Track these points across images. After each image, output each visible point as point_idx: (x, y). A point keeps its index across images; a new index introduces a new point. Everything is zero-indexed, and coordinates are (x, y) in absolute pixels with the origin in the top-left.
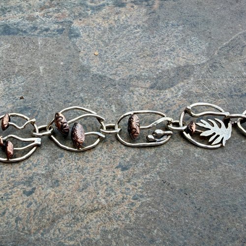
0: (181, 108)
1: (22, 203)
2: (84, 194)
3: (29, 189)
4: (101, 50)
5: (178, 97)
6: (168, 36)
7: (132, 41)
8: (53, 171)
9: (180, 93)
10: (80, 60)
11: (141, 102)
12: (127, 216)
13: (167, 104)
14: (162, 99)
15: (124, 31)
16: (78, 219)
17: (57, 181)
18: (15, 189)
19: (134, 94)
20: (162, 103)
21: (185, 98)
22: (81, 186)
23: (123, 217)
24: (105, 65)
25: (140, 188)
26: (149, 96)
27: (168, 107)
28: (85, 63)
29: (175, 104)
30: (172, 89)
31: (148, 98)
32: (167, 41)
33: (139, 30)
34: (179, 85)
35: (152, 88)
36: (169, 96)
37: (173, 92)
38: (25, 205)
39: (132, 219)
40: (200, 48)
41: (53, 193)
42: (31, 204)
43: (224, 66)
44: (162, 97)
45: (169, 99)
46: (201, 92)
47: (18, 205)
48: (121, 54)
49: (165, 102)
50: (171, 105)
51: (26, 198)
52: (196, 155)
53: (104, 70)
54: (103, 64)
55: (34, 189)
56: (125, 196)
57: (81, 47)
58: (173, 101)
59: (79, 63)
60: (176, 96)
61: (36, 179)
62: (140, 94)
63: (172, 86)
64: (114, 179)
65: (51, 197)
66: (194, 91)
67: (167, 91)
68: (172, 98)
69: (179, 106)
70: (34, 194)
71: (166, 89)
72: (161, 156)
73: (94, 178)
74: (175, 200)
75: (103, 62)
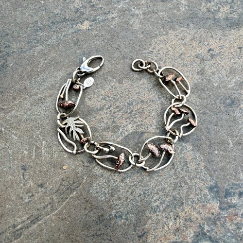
0: (122, 116)
1: (212, 45)
2: (180, 52)
3: (211, 52)
4: (187, 172)
5: (122, 126)
6: (127, 199)
7: (160, 187)
8: (200, 63)
9: (121, 130)
10: (202, 158)
11: (150, 119)
12: (156, 42)
13: (131, 119)
14: (135, 122)
15: (169, 202)
16: (181, 39)
17: (197, 57)
18: (219, 51)
19: (156, 126)
20: (135, 119)
21: (118, 126)
22: (183, 56)
23: (158, 42)
24: (181, 153)
25: (149, 58)
26: (144, 125)
27: (131, 116)
28: (198, 155)
29: (126, 119)
30: (127, 133)
31: (145, 122)
32: (128, 191)
33: (155, 204)
34: (121, 138)
35: (143, 133)
36: (130, 126)
37: (126, 130)
38: (210, 44)
39: (153, 41)
40: (99, 185)
41: (198, 51)
42: (208, 45)
43: (81, 163)
44: (135, 125)
45: (130, 123)
46: (105, 133)
47: (214, 44)
48: (169, 169)
49: (132, 121)
50: (128, 118)
51: (211, 47)
52: (115, 80)
53: (181, 147)
54: (183, 155)
55: (208, 52)
56: (158, 53)
57: (205, 174)
58: (126, 122)
59: (203, 154)
60: (124, 127)
61: (209, 58)
62: (151, 126)
63: (126, 136)
64: (165, 61)
65: (198, 49)
66: (110, 133)
67: (131, 131)
68: (127, 125)
69: (123, 118)
70: (208, 49)
71: (132, 133)
72: (137, 78)
73: (177, 61)
74: (130, 52)
75: (183, 157)
